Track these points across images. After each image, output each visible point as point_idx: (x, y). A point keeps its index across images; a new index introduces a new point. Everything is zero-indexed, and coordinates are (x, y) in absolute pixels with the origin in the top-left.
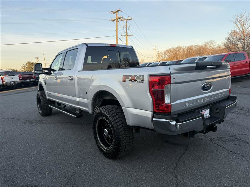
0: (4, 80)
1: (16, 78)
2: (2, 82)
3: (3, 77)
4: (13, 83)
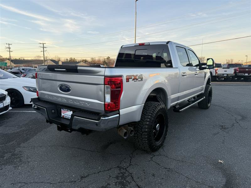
0: (217, 72)
1: (231, 71)
2: (215, 74)
3: (217, 69)
4: (226, 75)
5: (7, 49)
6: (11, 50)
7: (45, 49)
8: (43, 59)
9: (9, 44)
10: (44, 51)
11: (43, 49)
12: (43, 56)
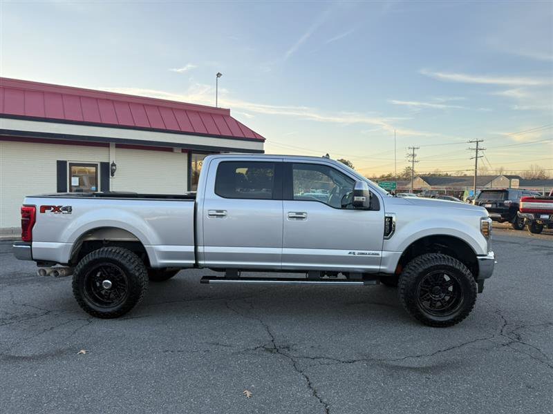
5: (409, 159)
6: (416, 158)
7: (480, 152)
8: (474, 175)
9: (414, 148)
10: (477, 157)
11: (475, 153)
12: (474, 169)
